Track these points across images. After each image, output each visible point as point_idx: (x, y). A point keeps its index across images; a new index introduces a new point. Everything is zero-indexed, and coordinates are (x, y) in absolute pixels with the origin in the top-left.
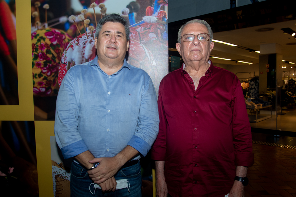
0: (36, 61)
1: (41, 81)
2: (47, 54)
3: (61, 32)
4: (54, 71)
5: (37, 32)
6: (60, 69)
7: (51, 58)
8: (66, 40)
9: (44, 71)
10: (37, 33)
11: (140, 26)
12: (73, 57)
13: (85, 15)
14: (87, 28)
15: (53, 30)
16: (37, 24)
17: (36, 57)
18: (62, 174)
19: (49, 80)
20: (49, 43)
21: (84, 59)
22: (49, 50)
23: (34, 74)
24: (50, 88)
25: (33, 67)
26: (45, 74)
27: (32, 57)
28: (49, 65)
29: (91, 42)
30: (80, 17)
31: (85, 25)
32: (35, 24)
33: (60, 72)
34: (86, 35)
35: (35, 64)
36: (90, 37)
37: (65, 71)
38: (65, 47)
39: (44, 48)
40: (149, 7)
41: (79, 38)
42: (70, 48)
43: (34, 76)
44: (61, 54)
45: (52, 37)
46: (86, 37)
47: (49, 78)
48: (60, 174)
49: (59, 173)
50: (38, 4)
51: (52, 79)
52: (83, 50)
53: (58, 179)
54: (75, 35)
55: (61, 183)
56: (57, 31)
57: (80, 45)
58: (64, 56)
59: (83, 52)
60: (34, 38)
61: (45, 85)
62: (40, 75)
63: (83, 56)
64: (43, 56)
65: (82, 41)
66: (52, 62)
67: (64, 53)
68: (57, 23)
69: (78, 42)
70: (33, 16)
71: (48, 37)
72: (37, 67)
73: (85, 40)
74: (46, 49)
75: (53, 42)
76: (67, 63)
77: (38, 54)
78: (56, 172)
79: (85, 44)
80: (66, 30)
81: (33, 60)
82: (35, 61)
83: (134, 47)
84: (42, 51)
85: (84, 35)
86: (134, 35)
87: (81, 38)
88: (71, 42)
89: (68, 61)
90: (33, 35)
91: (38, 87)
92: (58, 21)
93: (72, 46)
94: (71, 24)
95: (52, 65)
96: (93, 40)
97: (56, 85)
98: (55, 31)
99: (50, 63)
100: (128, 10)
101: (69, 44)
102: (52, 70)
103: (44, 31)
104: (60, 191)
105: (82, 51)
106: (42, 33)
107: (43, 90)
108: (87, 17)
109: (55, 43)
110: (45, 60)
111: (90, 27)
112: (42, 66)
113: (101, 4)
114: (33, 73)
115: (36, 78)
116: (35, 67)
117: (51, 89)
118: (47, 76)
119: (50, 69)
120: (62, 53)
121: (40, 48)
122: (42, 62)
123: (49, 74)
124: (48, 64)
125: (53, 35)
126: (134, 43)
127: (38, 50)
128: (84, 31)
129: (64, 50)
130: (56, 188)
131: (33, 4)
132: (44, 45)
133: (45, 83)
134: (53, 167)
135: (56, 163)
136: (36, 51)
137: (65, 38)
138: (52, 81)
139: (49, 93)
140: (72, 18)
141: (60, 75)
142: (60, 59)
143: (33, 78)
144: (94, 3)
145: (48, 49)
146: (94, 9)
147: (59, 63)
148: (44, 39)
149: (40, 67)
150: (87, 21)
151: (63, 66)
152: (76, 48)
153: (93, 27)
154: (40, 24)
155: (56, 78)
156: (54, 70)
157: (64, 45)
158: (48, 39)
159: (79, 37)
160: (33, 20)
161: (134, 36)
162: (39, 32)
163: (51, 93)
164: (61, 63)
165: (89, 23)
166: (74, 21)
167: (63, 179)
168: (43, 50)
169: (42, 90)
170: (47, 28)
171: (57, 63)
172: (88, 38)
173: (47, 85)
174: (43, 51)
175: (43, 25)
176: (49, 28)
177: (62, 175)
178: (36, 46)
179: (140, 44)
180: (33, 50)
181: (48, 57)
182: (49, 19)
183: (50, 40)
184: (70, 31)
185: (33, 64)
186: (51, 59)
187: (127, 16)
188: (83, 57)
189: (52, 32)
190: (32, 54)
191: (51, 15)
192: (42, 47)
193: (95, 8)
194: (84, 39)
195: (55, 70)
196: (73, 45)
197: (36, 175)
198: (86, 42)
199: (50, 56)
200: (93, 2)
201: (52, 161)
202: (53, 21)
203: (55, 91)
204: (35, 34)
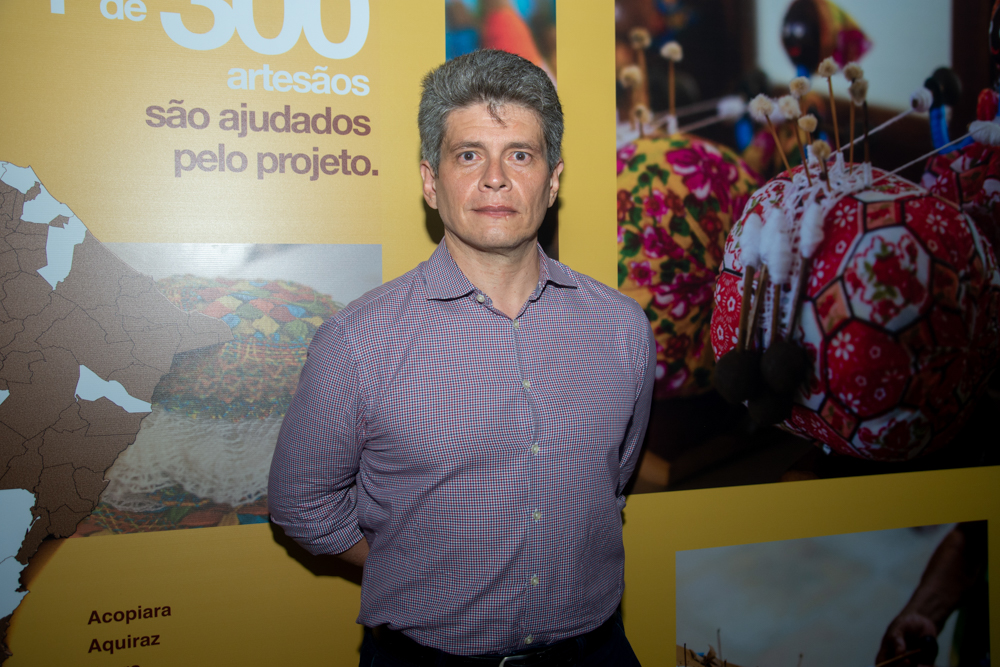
0: (633, 259)
2: (672, 234)
3: (724, 154)
4: (697, 301)
5: (636, 146)
6: (720, 293)
7: (688, 250)
8: (742, 186)
9: (662, 300)
10: (638, 151)
11: (961, 153)
12: (763, 251)
13: (801, 100)
14: (809, 148)
15: (696, 143)
16: (639, 113)
17: (632, 243)
19: (679, 334)
20: (681, 191)
21: (798, 256)
22: (682, 218)
24: (681, 364)
25: (621, 283)
26: (666, 311)
27: (619, 242)
28: (681, 277)
29: (820, 197)
30: (787, 104)
31: (803, 137)
32: (632, 113)
33: (720, 303)
34: (803, 171)
35: (629, 270)
36: (817, 179)
37: (734, 302)
38: (737, 209)
40: (986, 91)
41: (784, 182)
42: (753, 217)
44: (721, 235)
45: (691, 170)
46: (805, 178)
47: (678, 327)
50: (643, 37)
51: (690, 331)
52: (796, 227)
54: (769, 171)
56: (710, 148)
57: (784, 208)
58: (734, 244)
59: (795, 234)
60: (626, 168)
61: (666, 352)
63: (796, 246)
64: (659, 242)
65: (792, 192)
66: (693, 266)
67: (733, 232)
68: (710, 121)
69: (779, 196)
70: (624, 83)
71: (677, 168)
72: (637, 284)
73: (801, 188)
74: (670, 213)
75: (695, 187)
76: (744, 271)
77: (642, 230)
79: (801, 204)
80: (739, 149)
81: (621, 256)
82: (627, 261)
83: (945, 223)
84: (655, 221)
85: (799, 171)
86: (945, 181)
87: (790, 180)
88: (756, 194)
89: (747, 264)
90: (624, 156)
92: (714, 112)
93: (758, 210)
94: (756, 127)
95: (692, 276)
96: (826, 193)
97: (703, 352)
98: (702, 149)
99: (685, 268)
100: (927, 97)
101: (750, 201)
102: (690, 295)
103: (664, 146)
105: (793, 230)
106: (655, 152)
107: (659, 373)
108: (808, 108)
109: (702, 193)
110: (665, 259)
111: (818, 143)
112: (655, 280)
113: (852, 65)
116: (628, 282)
117: (686, 368)
118: (670, 319)
119: (683, 292)
120: (726, 234)
121: (648, 210)
122: (655, 263)
123: (679, 310)
124: (677, 271)
125: (695, 163)
126: (942, 208)
127: (640, 218)
128: (797, 158)
129: (732, 223)
131: (623, 37)
132: (663, 197)
133: (664, 346)
135: (693, 655)
136: (633, 222)
137: (737, 178)
138: (688, 338)
139: (677, 383)
140: (759, 106)
141: (719, 314)
142: (719, 256)
144: (829, 61)
145: (679, 214)
146: (829, 80)
147: (716, 271)
148: (662, 175)
149: (646, 283)
150: (809, 123)
151: (728, 283)
152: (773, 215)
153: (826, 145)
154: (648, 115)
155: (705, 328)
156: (698, 296)
157: (734, 202)
158: (679, 178)
159: (781, 178)
160: (624, 97)
161: (945, 186)
162: (644, 147)
163: (685, 382)
164: (721, 268)
165: (813, 129)
166: (767, 116)
168: (658, 218)
170: (675, 133)
171: (708, 271)
172: (810, 185)
173: (671, 351)
174: (660, 222)
175: (661, 121)
176: (683, 135)
178: (632, 199)
179: (961, 212)
180: (621, 215)
181: (676, 246)
182: (683, 100)
183: (687, 180)
184: (754, 153)
185: (621, 270)
186: (686, 254)
187: (926, 114)
188: (795, 250)
189: (692, 150)
190: (619, 233)
191: (689, 85)
192: (656, 205)
193: (833, 78)
194: (797, 188)
195: (702, 297)
196: (762, 204)
198: (806, 197)
199: (683, 241)
200: (827, 56)
201: (678, 647)
202: (697, 108)
203: (701, 375)
204: (630, 152)
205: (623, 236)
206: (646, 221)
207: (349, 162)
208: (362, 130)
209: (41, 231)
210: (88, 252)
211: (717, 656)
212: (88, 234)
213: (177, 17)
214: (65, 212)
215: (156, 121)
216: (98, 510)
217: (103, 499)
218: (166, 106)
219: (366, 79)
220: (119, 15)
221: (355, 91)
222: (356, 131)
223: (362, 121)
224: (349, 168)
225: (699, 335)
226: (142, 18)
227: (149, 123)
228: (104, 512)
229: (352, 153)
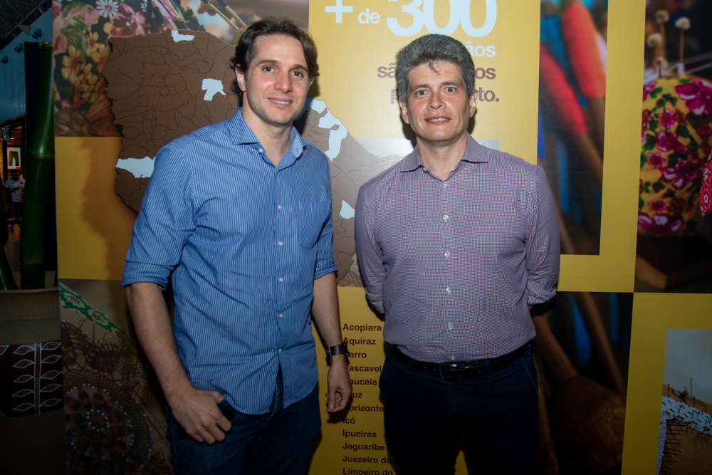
0: (650, 151)
1: (659, 200)
2: (677, 137)
4: (692, 178)
5: (656, 83)
6: (707, 174)
7: (688, 146)
9: (668, 177)
10: (657, 86)
15: (697, 80)
16: (659, 63)
17: (650, 142)
18: (684, 416)
19: (678, 198)
20: (684, 110)
22: (685, 127)
23: (644, 182)
24: (679, 217)
25: (642, 165)
26: (671, 184)
27: (642, 141)
28: (682, 163)
32: (655, 63)
33: (707, 180)
35: (648, 158)
39: (673, 122)
43: (643, 187)
44: (710, 138)
45: (692, 97)
47: (678, 194)
48: (679, 416)
49: (676, 414)
50: (664, 15)
51: (686, 196)
53: (672, 427)
55: (677, 437)
56: (706, 83)
60: (649, 96)
61: (669, 209)
62: (657, 187)
64: (669, 141)
66: (690, 157)
68: (706, 66)
70: (650, 44)
71: (682, 96)
72: (653, 166)
74: (676, 124)
75: (694, 108)
77: (657, 134)
78: (669, 411)
81: (643, 150)
82: (647, 152)
84: (666, 129)
90: (648, 89)
91: (651, 214)
95: (689, 163)
97: (693, 210)
98: (701, 84)
99: (684, 157)
102: (687, 175)
103: (675, 82)
104: (673, 456)
106: (669, 86)
107: (663, 221)
109: (698, 111)
110: (672, 152)
112: (664, 165)
114: (641, 180)
115: (648, 191)
116: (646, 166)
117: (682, 219)
118: (673, 189)
119: (682, 172)
121: (662, 122)
122: (665, 154)
123: (679, 183)
124: (679, 160)
125: (694, 93)
127: (656, 127)
130: (666, 448)
131: (650, 16)
132: (672, 114)
133: (668, 205)
134: (665, 399)
135: (673, 391)
136: (652, 129)
138: (684, 201)
139: (675, 228)
141: (706, 187)
142: (708, 150)
143: (640, 192)
145: (682, 125)
147: (706, 160)
148: (673, 101)
149: (659, 166)
154: (665, 63)
155: (696, 195)
156: (692, 176)
158: (684, 102)
160: (650, 53)
162: (661, 83)
163: (680, 228)
167: (684, 428)
168: (668, 127)
169: (659, 220)
170: (682, 74)
171: (700, 160)
173: (672, 208)
174: (669, 129)
175: (673, 67)
176: (688, 75)
177: (682, 419)
178: (652, 115)
180: (644, 125)
181: (680, 144)
182: (689, 53)
183: (688, 103)
185: (643, 158)
186: (686, 149)
189: (694, 84)
190: (642, 136)
191: (694, 44)
192: (667, 119)
195: (695, 176)
197: (621, 419)
199: (684, 141)
201: (664, 386)
202: (698, 58)
203: (691, 224)
204: (652, 86)
205: (645, 137)
206: (660, 129)
207: (483, 94)
208: (491, 76)
209: (326, 133)
210: (348, 143)
211: (689, 394)
212: (348, 133)
213: (395, 20)
214: (338, 123)
215: (382, 75)
216: (349, 274)
217: (351, 269)
218: (388, 67)
219: (494, 48)
220: (367, 21)
221: (488, 55)
222: (487, 77)
223: (491, 71)
224: (483, 98)
225: (691, 200)
226: (378, 21)
227: (379, 76)
228: (351, 275)
229: (485, 89)
